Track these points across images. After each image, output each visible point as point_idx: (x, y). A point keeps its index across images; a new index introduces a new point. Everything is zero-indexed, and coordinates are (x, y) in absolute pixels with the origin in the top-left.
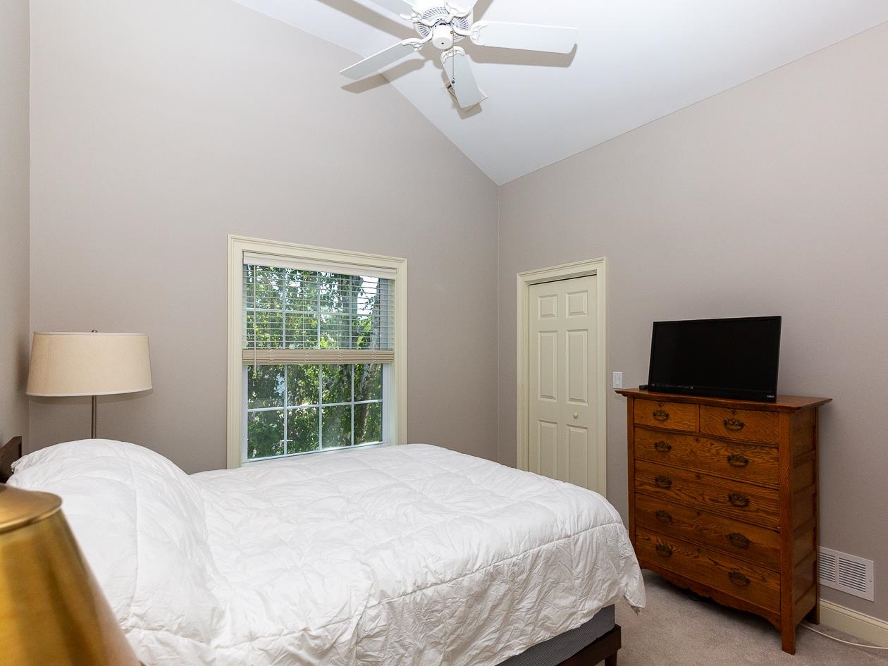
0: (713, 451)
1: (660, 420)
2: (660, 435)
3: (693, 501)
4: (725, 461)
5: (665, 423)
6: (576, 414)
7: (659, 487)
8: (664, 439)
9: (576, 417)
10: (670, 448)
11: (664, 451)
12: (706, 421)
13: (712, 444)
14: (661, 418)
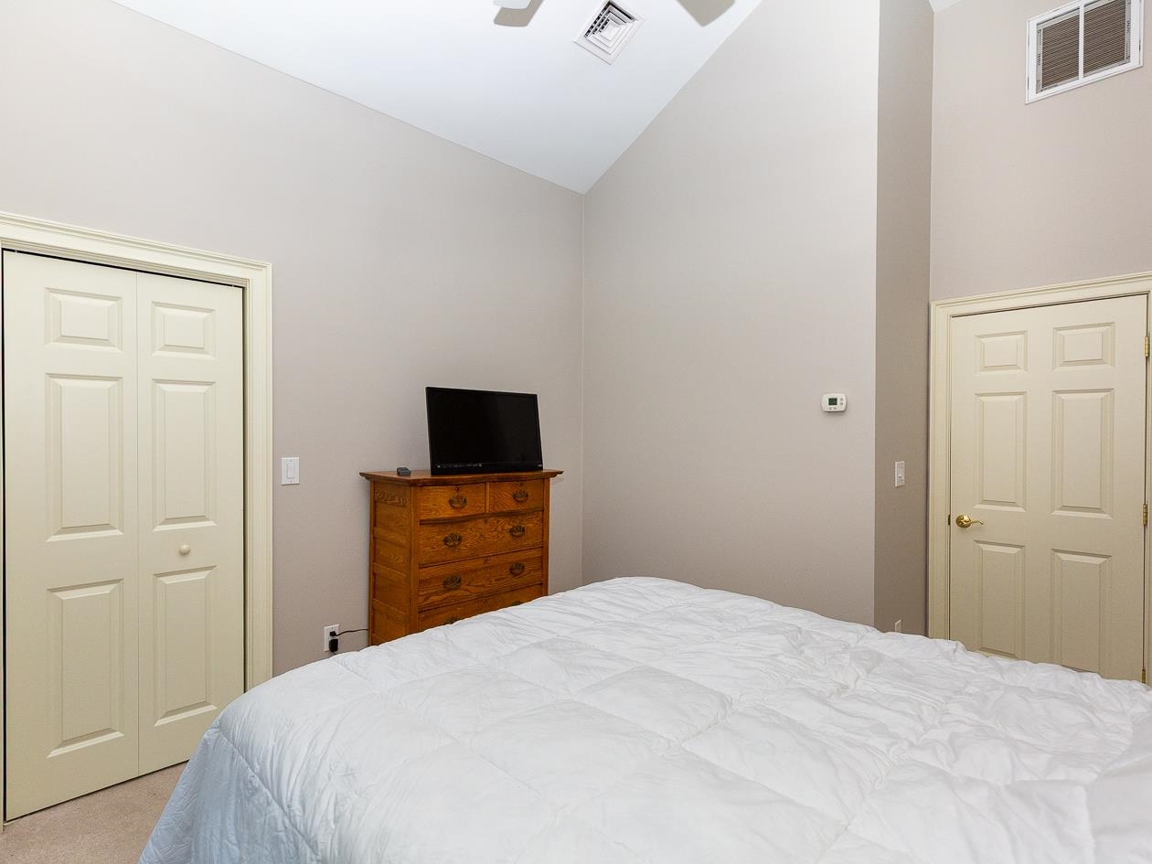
0: (499, 529)
1: (457, 508)
2: (449, 527)
3: (482, 589)
4: (508, 535)
5: (463, 510)
6: (185, 547)
7: (449, 590)
8: (454, 530)
9: (184, 554)
10: (460, 540)
11: (454, 546)
12: (495, 498)
13: (498, 522)
14: (458, 505)
